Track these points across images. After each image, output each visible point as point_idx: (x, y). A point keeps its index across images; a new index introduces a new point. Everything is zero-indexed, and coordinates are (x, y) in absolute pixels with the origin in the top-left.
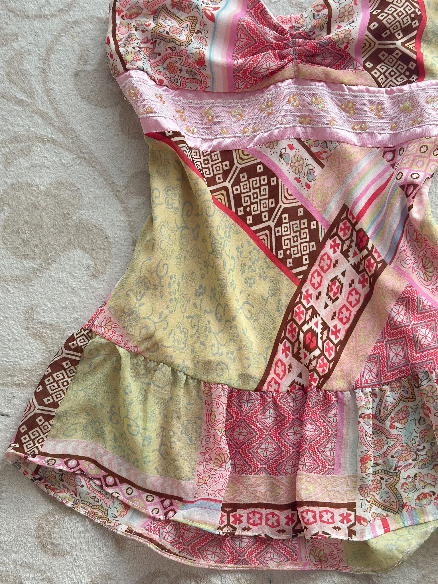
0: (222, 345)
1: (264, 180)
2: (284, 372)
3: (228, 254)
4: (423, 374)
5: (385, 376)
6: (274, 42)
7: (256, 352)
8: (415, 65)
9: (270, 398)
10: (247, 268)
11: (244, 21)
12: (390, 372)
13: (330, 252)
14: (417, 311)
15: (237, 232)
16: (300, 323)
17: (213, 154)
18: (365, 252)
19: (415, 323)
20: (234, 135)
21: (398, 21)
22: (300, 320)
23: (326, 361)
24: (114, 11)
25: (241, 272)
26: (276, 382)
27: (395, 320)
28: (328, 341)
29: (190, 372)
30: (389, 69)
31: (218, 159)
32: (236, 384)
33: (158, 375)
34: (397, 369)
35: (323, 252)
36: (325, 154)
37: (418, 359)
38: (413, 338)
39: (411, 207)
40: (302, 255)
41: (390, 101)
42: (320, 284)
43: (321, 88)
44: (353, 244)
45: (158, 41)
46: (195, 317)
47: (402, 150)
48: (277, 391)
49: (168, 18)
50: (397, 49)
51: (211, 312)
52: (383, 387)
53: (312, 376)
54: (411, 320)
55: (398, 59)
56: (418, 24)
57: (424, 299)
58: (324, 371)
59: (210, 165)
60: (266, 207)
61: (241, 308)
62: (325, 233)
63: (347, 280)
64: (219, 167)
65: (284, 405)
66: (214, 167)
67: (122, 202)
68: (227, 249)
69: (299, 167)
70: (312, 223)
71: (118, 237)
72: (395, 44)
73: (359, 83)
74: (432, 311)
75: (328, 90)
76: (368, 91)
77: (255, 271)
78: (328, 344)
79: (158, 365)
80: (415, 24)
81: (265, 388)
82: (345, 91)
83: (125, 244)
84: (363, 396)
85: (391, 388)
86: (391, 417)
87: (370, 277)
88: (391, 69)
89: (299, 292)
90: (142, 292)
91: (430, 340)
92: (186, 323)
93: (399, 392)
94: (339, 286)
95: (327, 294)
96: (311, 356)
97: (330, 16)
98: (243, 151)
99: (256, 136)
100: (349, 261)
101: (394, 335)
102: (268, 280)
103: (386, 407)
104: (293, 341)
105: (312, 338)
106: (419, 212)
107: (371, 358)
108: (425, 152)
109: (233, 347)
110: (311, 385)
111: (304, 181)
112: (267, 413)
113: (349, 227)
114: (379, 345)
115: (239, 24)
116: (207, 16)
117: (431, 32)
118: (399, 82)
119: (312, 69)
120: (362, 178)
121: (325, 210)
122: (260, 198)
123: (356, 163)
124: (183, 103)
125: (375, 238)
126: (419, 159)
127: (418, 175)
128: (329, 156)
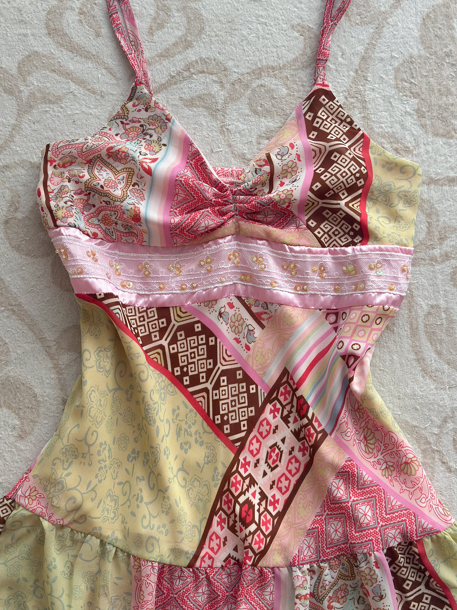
0: (154, 517)
1: (202, 339)
2: (219, 546)
3: (162, 419)
4: (362, 556)
5: (324, 553)
6: (213, 200)
7: (189, 523)
8: (359, 227)
9: (203, 575)
10: (182, 432)
11: (182, 177)
12: (329, 548)
13: (270, 417)
14: (357, 486)
15: (173, 394)
16: (236, 494)
17: (149, 311)
18: (305, 421)
19: (355, 499)
20: (171, 292)
21: (342, 182)
22: (236, 491)
23: (262, 536)
24: (46, 160)
25: (176, 437)
26: (210, 557)
27: (334, 495)
28: (266, 512)
29: (120, 545)
30: (332, 228)
31: (154, 316)
32: (167, 560)
33: (85, 547)
34: (336, 546)
35: (262, 417)
36: (266, 315)
37: (357, 538)
38: (353, 515)
39: (351, 379)
40: (240, 421)
41: (333, 261)
42: (258, 451)
43: (262, 247)
44: (294, 410)
45: (93, 193)
46: (127, 484)
47: (344, 315)
48: (211, 567)
49: (104, 168)
50: (340, 209)
51: (143, 480)
52: (322, 565)
53: (247, 553)
54: (351, 495)
55: (342, 219)
56: (363, 183)
57: (364, 473)
58: (259, 547)
59: (145, 323)
60: (204, 368)
61: (175, 476)
62: (265, 396)
63: (286, 448)
64: (155, 324)
65: (218, 582)
66: (150, 324)
67: (52, 358)
68: (161, 414)
69: (239, 327)
70: (251, 387)
71: (47, 396)
72: (339, 204)
73: (302, 244)
74: (372, 487)
75: (270, 249)
76: (310, 252)
77: (191, 436)
78: (265, 517)
79: (85, 536)
80: (360, 182)
81: (198, 564)
82: (287, 251)
83: (55, 403)
84: (300, 575)
85: (330, 566)
86: (329, 597)
87: (311, 447)
88: (335, 228)
89: (236, 460)
90: (70, 461)
91: (369, 519)
92: (118, 490)
93: (338, 570)
94: (278, 453)
95: (266, 462)
96: (247, 531)
97: (272, 173)
98: (180, 308)
99: (194, 293)
100: (289, 427)
101: (333, 510)
102: (204, 446)
103: (324, 587)
104: (229, 512)
105: (249, 510)
106: (360, 383)
107: (309, 533)
108: (366, 321)
109: (165, 520)
110: (246, 564)
111: (244, 341)
112: (200, 591)
113: (290, 391)
114: (319, 518)
115: (176, 180)
116: (144, 169)
117: (377, 190)
118: (343, 242)
119: (252, 227)
120: (303, 342)
121: (265, 373)
122: (197, 358)
123: (297, 327)
124: (119, 256)
125: (316, 405)
126: (361, 328)
127: (359, 345)
128: (270, 317)
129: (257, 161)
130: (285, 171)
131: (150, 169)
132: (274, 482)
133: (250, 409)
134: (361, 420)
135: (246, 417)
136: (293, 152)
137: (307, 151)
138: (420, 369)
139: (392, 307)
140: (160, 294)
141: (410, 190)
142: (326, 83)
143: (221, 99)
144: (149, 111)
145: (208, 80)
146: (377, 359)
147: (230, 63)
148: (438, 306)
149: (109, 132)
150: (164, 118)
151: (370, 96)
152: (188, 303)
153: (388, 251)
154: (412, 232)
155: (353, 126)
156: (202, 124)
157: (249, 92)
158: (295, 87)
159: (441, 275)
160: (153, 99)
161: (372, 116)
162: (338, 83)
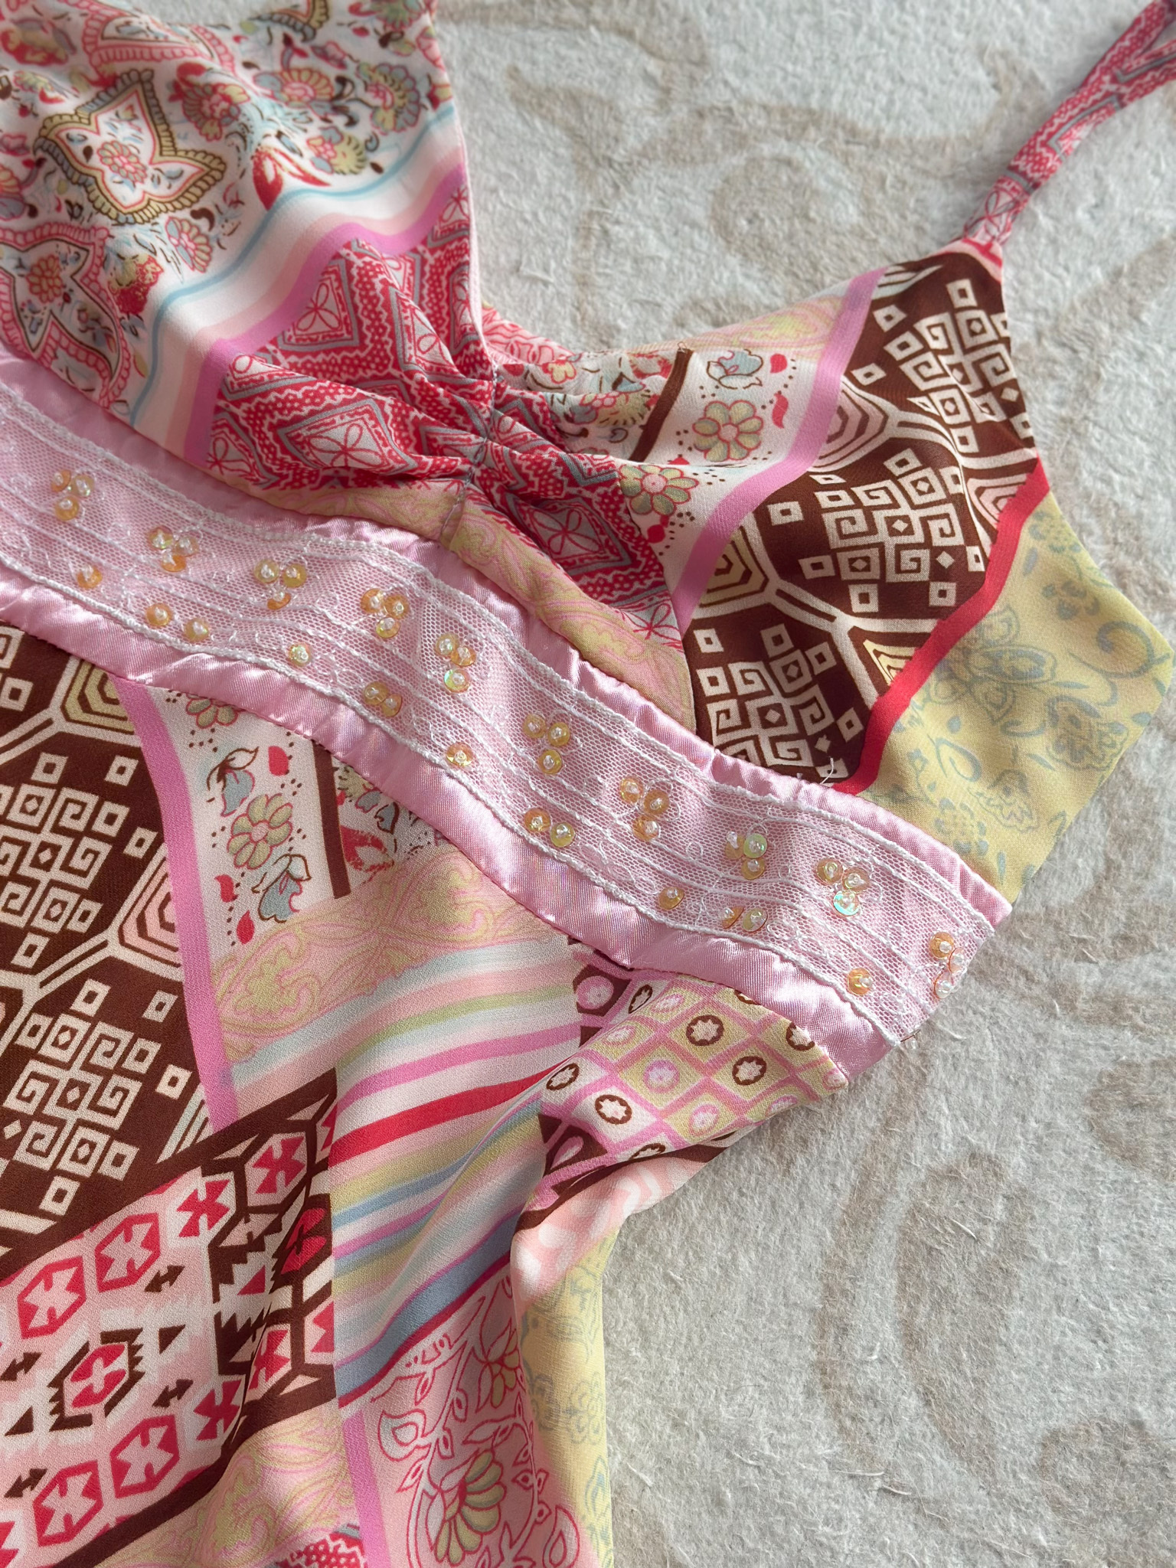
117: (987, 655)
118: (777, 756)
119: (500, 537)
120: (444, 1013)
121: (251, 1050)
122: (56, 873)
123: (455, 945)
124: (17, 411)
125: (357, 1266)
126: (669, 1056)
127: (629, 1112)
128: (381, 867)
129: (639, 355)
130: (709, 428)
131: (278, 184)
132: (36, 1475)
133: (118, 1147)
134: (488, 1412)
135: (86, 1171)
136: (774, 382)
137: (822, 404)
138: (814, 1356)
139: (823, 1050)
140: (67, 596)
141: (1101, 710)
142: (997, 250)
143: (638, 136)
144: (391, 47)
145: (629, 63)
146: (677, 1234)
147: (726, 54)
148: (994, 1167)
149: (230, 44)
150: (423, 88)
151: (1118, 365)
152: (143, 677)
153: (915, 851)
154: (1037, 853)
155: (1016, 421)
156: (534, 176)
157: (738, 160)
158: (893, 220)
159: (1063, 1063)
160: (427, 19)
161: (1097, 432)
162: (1039, 278)
